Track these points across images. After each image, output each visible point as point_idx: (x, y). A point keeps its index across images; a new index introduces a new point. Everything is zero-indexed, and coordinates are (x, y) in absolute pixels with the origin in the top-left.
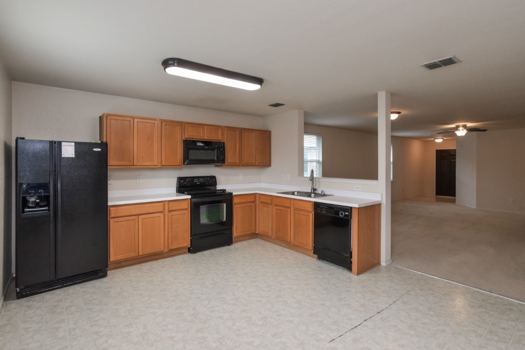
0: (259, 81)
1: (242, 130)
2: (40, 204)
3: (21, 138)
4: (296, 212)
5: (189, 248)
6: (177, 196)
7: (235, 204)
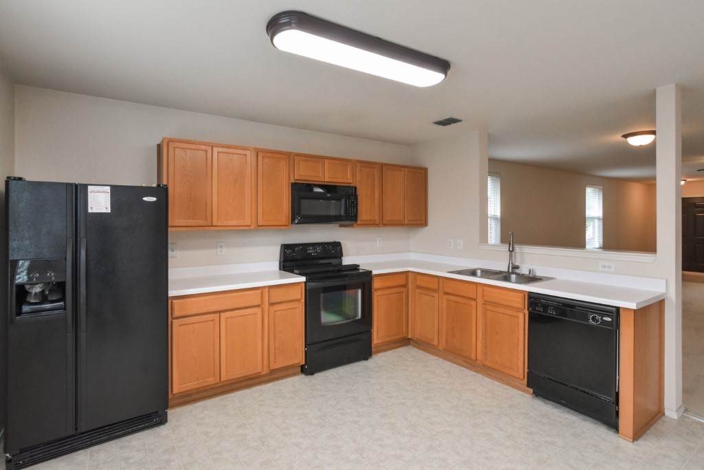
0: (441, 65)
1: (382, 167)
2: (50, 298)
3: (15, 179)
4: (488, 307)
5: (302, 367)
6: (281, 277)
7: (376, 290)
